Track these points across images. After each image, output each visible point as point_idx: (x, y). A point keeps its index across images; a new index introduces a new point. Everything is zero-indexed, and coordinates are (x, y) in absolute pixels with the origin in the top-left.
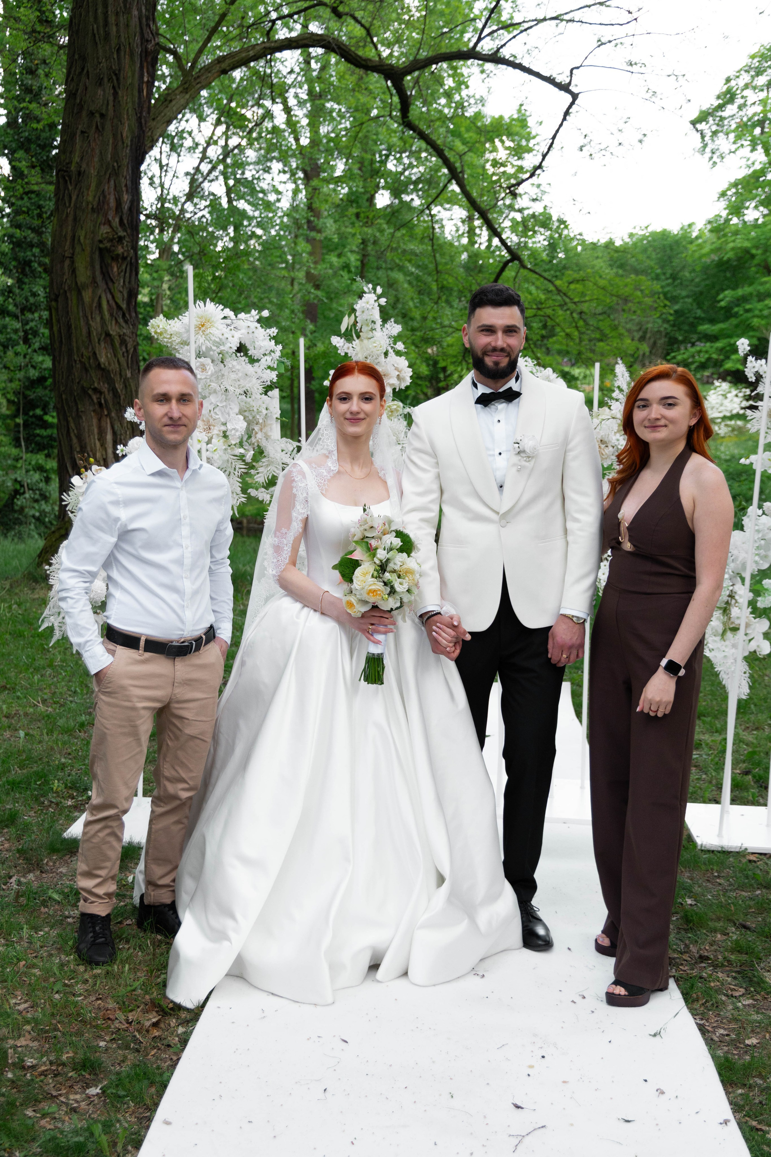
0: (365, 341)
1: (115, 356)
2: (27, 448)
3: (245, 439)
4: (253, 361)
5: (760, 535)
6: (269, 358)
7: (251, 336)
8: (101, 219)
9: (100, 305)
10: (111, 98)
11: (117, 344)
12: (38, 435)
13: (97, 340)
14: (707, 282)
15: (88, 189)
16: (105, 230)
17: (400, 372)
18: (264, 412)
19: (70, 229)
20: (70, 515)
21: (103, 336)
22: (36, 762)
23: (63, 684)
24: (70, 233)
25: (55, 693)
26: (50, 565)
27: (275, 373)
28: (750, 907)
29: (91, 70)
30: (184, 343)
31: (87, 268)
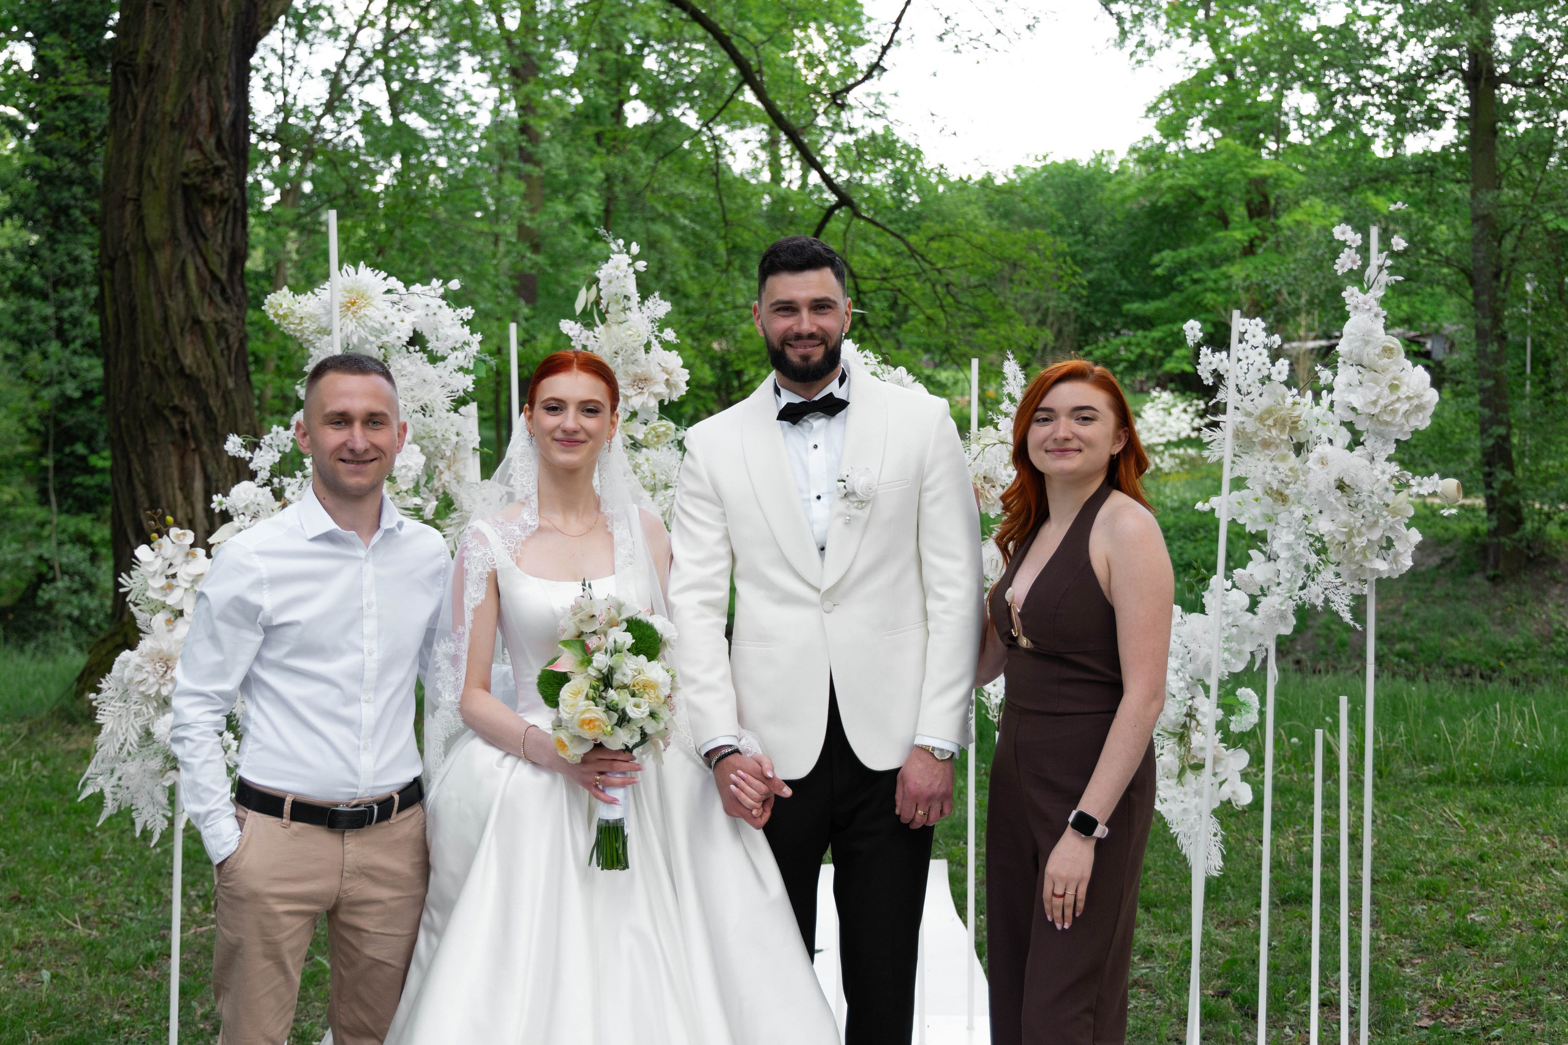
0: (615, 328)
1: (209, 354)
2: (60, 506)
3: (422, 482)
4: (434, 359)
5: (1230, 620)
6: (460, 354)
7: (431, 319)
8: (186, 139)
9: (183, 275)
11: (212, 337)
12: (79, 485)
13: (178, 330)
14: (1135, 238)
15: (165, 93)
16: (191, 157)
17: (670, 374)
18: (454, 439)
19: (134, 154)
20: (133, 609)
21: (189, 324)
22: (70, 1022)
23: (118, 889)
24: (134, 162)
25: (104, 905)
26: (98, 691)
27: (470, 378)
30: (323, 332)
31: (162, 216)
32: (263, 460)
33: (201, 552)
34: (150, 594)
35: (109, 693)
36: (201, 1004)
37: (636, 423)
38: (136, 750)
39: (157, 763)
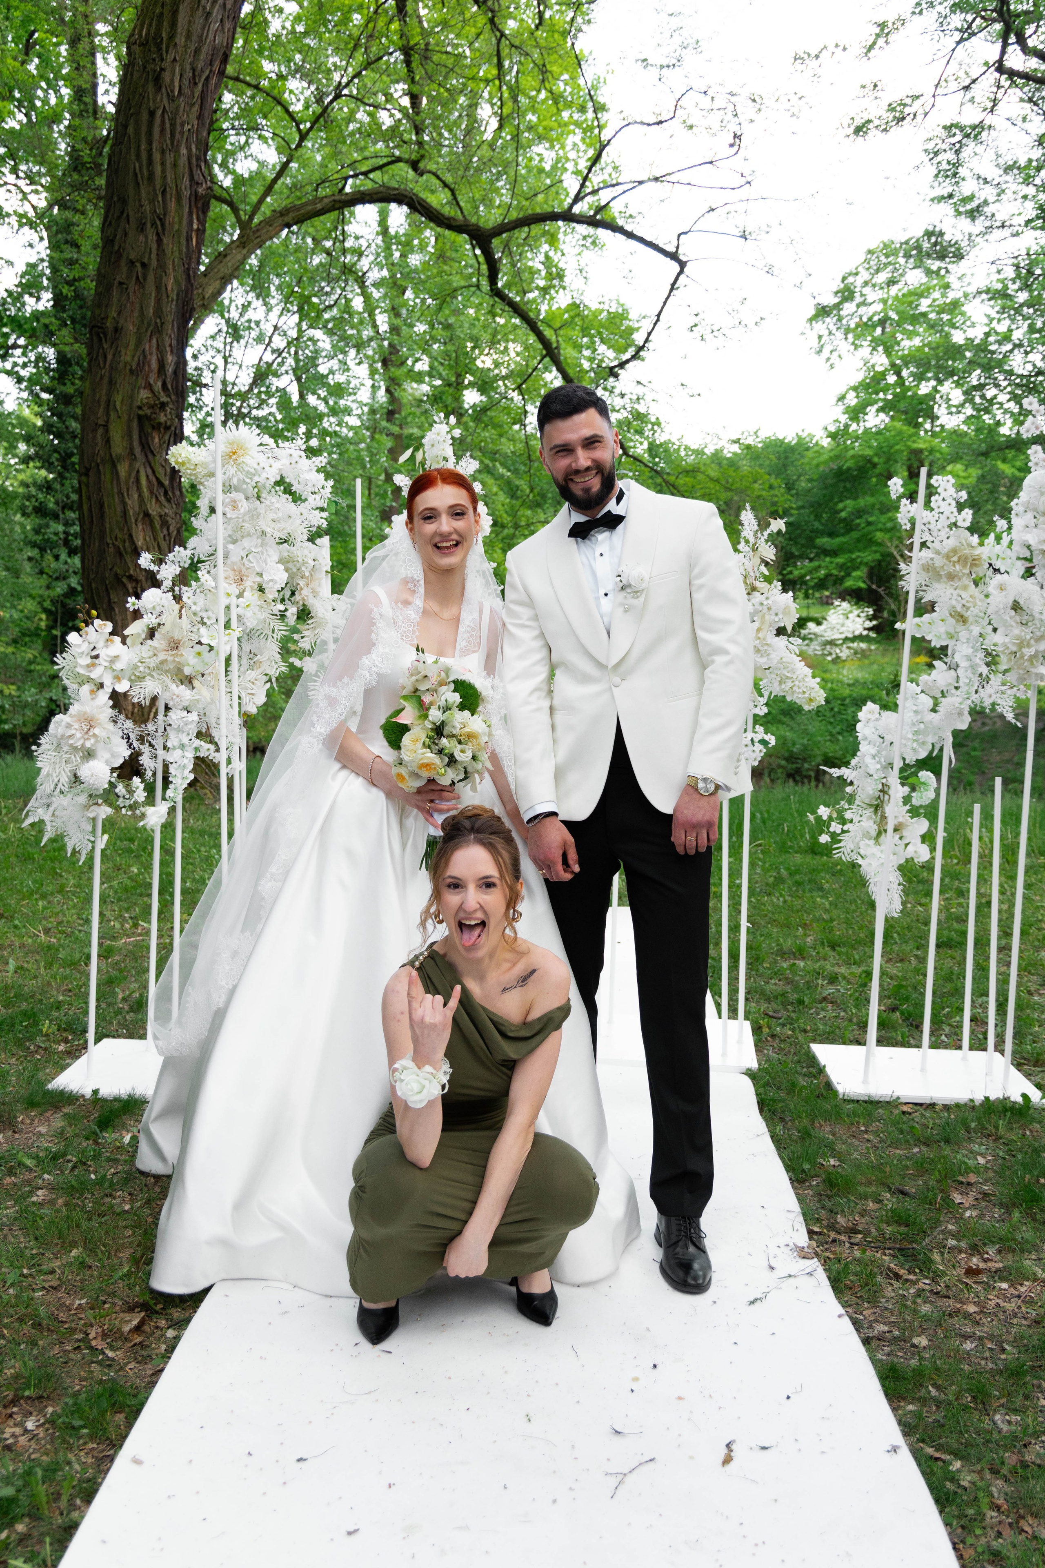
1: (155, 539)
3: (288, 596)
4: (297, 498)
6: (317, 497)
7: (294, 467)
8: (141, 382)
9: (138, 481)
10: (154, 246)
11: (157, 525)
13: (133, 520)
14: (826, 491)
15: (126, 348)
16: (144, 394)
18: (312, 563)
19: (104, 392)
20: (65, 681)
21: (141, 516)
22: (26, 1000)
23: (75, 912)
24: (104, 398)
25: (62, 922)
26: (39, 744)
27: (325, 514)
28: (907, 1168)
29: (131, 213)
30: (212, 475)
31: (123, 437)
32: (168, 572)
33: (117, 639)
34: (78, 670)
35: (47, 746)
36: (123, 991)
38: (65, 789)
39: (83, 799)
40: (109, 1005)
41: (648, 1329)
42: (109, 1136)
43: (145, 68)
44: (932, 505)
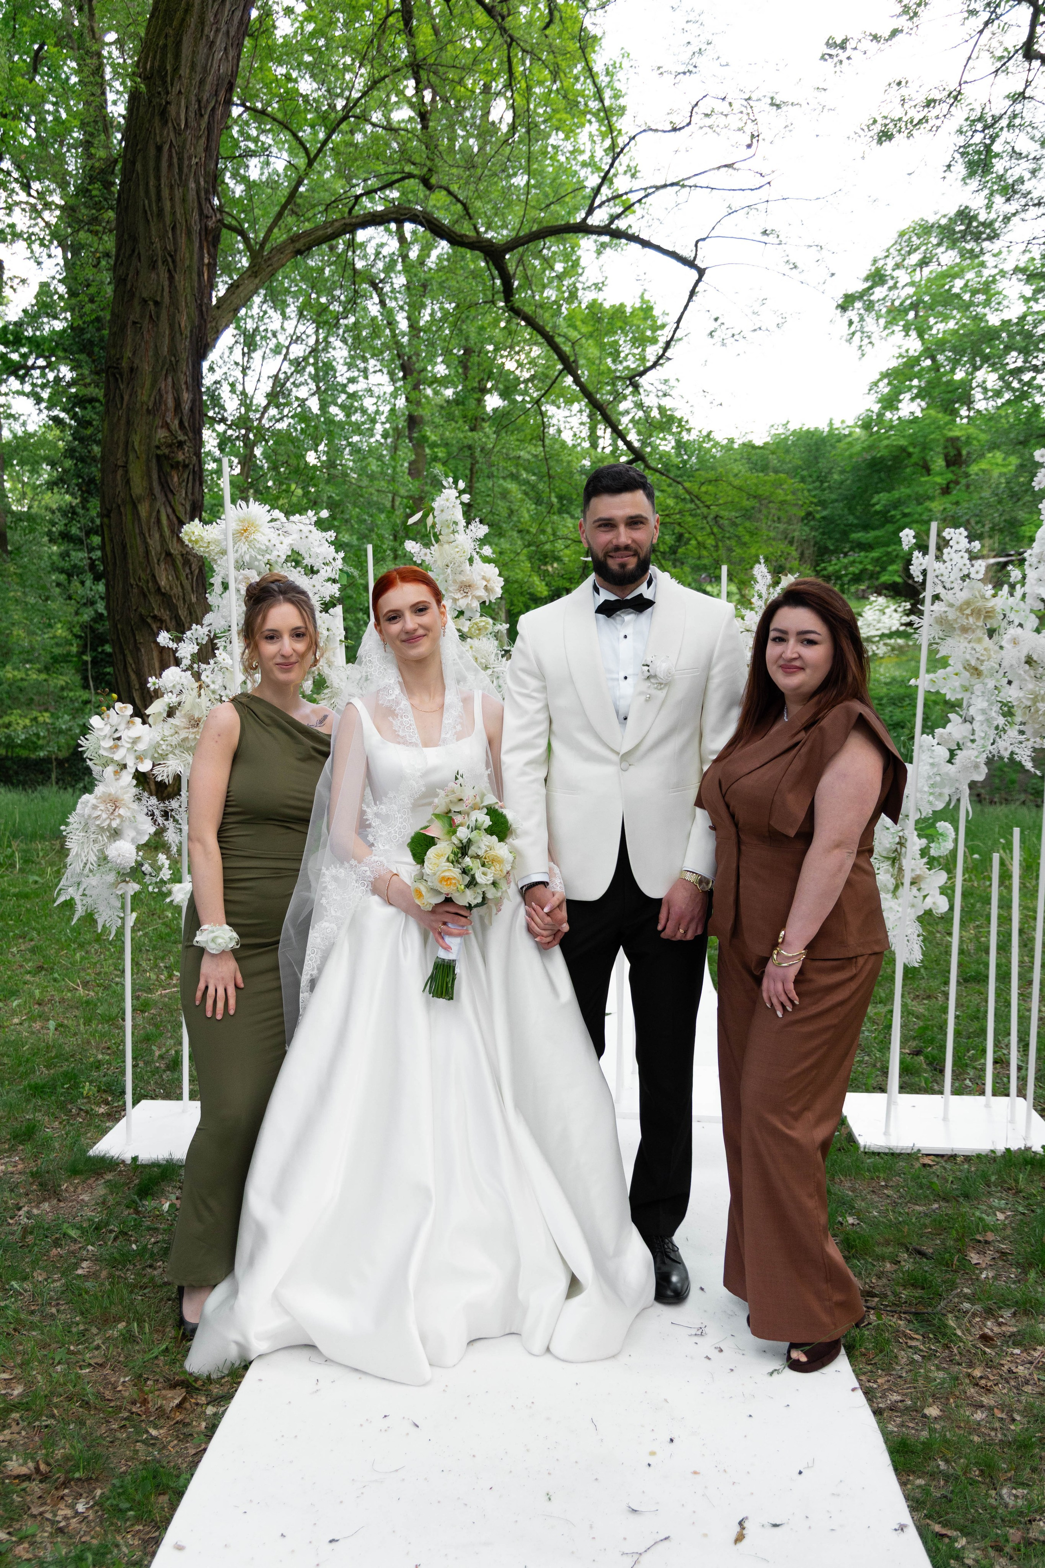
0: (446, 546)
1: (178, 578)
2: (96, 689)
4: (311, 571)
6: (329, 569)
7: (304, 540)
8: (158, 422)
9: (159, 521)
10: (166, 283)
11: (180, 565)
13: (156, 561)
14: (860, 484)
15: (142, 388)
16: (162, 434)
17: (488, 581)
19: (122, 433)
20: (89, 763)
21: (163, 556)
22: (67, 1060)
23: (110, 961)
24: (122, 438)
25: (100, 974)
26: (67, 824)
27: (337, 586)
28: (925, 1226)
29: (142, 252)
30: (224, 552)
31: (143, 478)
32: (187, 650)
33: (138, 720)
34: (102, 752)
35: (75, 826)
36: (160, 1048)
37: (462, 619)
38: (95, 868)
39: (111, 878)
40: (146, 1063)
41: (666, 1400)
42: (149, 1204)
43: (150, 102)
44: (945, 557)
